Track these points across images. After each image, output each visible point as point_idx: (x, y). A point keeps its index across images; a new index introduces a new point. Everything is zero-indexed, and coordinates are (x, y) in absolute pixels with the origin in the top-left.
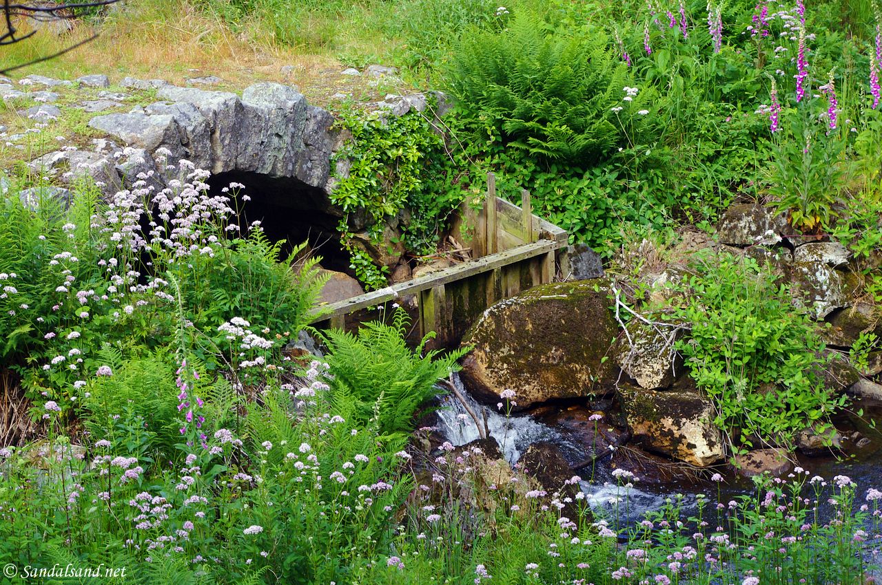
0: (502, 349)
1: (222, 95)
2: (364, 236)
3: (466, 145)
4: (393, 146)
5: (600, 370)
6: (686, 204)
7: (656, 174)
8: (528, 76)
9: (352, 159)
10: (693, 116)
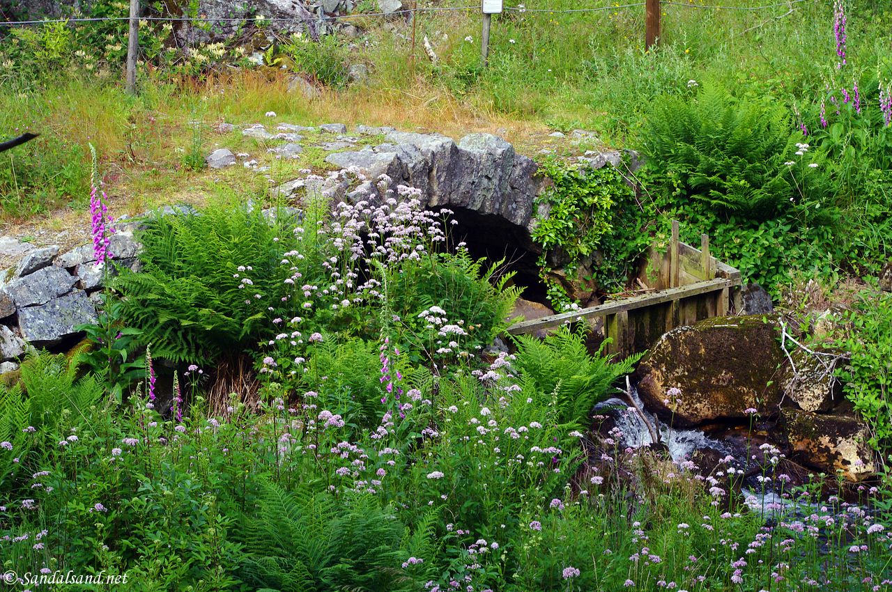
0: (677, 370)
1: (440, 139)
2: (561, 273)
3: (655, 198)
4: (588, 195)
5: (766, 394)
6: (853, 259)
7: (826, 230)
8: (711, 136)
9: (552, 203)
10: (863, 181)
